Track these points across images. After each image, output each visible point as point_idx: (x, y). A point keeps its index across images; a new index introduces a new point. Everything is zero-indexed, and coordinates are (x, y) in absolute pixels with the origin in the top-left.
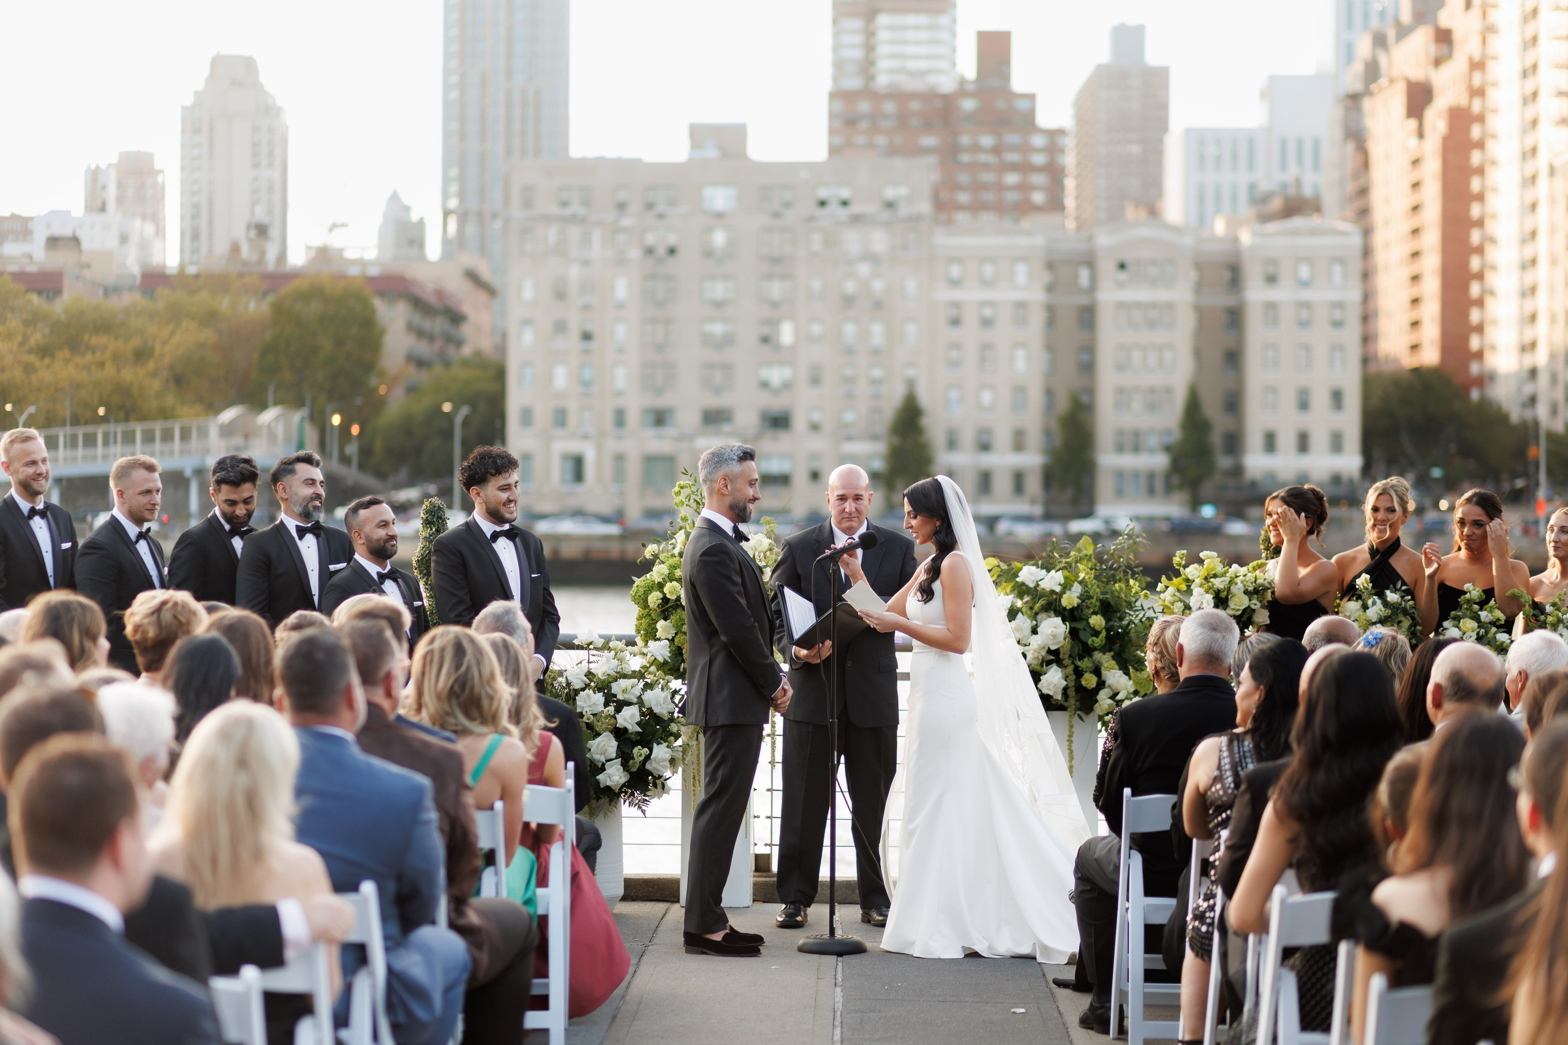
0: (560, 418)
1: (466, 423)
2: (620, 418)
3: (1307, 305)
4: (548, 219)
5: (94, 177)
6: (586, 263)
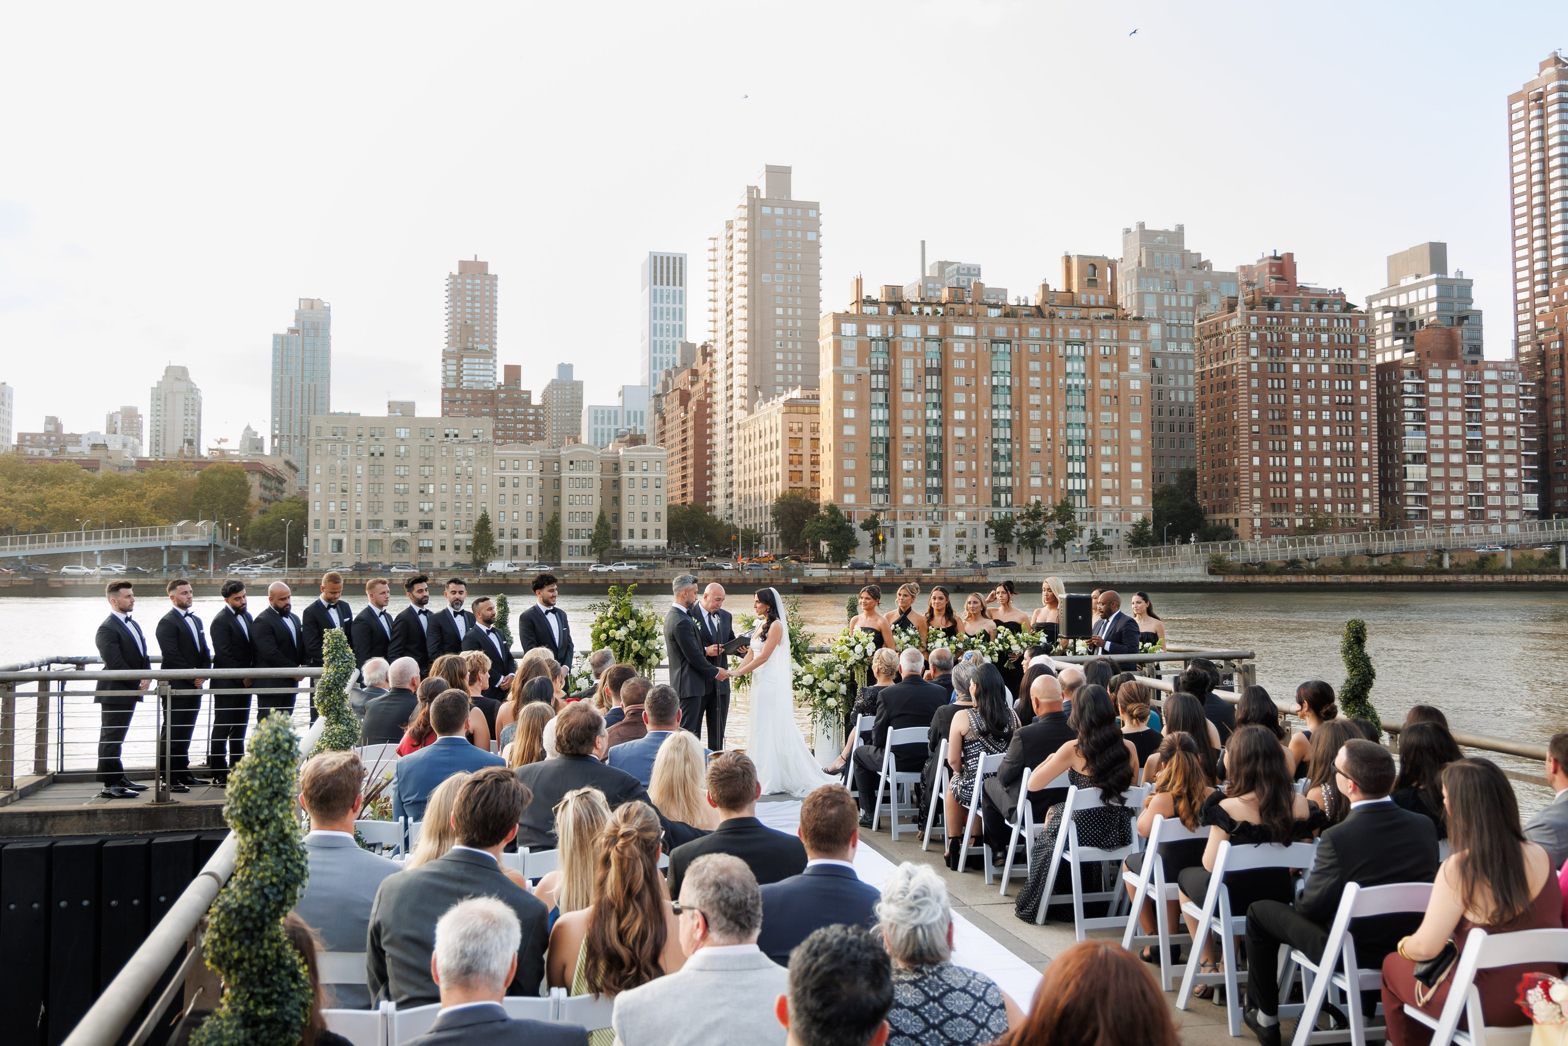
0: (332, 523)
1: (290, 527)
2: (358, 524)
3: (646, 479)
4: (327, 441)
5: (111, 418)
6: (344, 459)
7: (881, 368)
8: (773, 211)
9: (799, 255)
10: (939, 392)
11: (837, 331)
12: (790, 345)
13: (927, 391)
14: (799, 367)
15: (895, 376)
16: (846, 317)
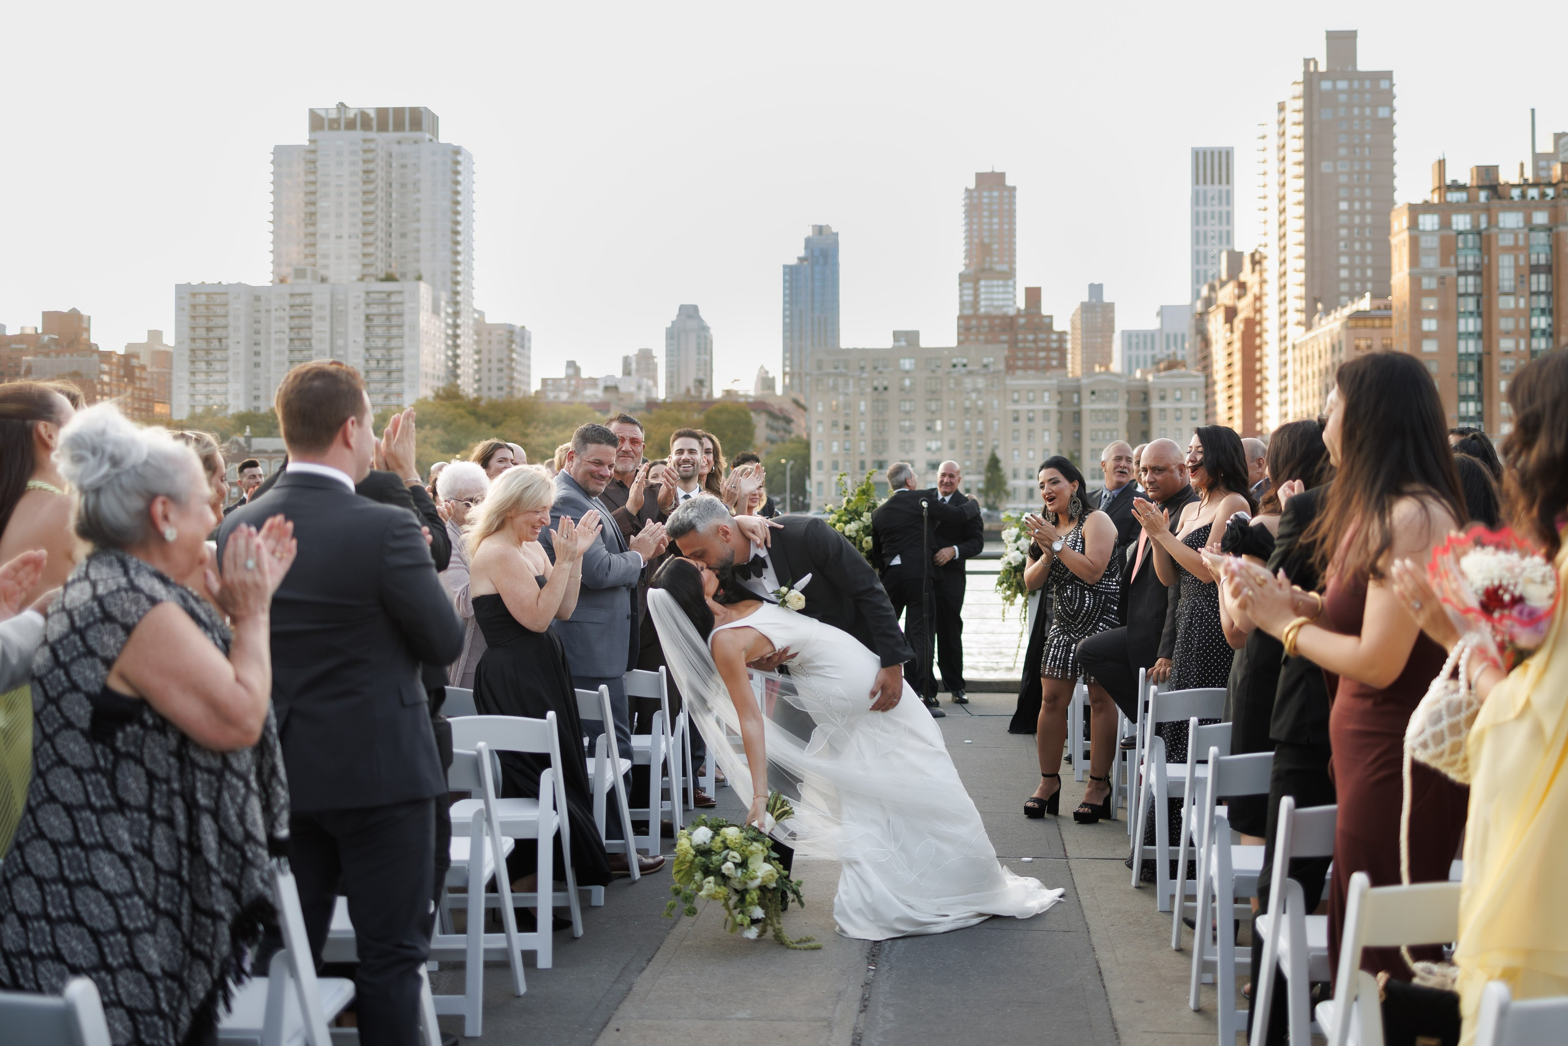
0: (835, 466)
1: (792, 468)
2: (862, 465)
3: (1179, 410)
4: (829, 375)
5: (626, 361)
6: (846, 394)
7: (1471, 268)
8: (1334, 86)
9: (1368, 136)
10: (1548, 294)
11: (1413, 225)
12: (1357, 246)
13: (1532, 294)
14: (1369, 273)
15: (1489, 277)
16: (1427, 207)
